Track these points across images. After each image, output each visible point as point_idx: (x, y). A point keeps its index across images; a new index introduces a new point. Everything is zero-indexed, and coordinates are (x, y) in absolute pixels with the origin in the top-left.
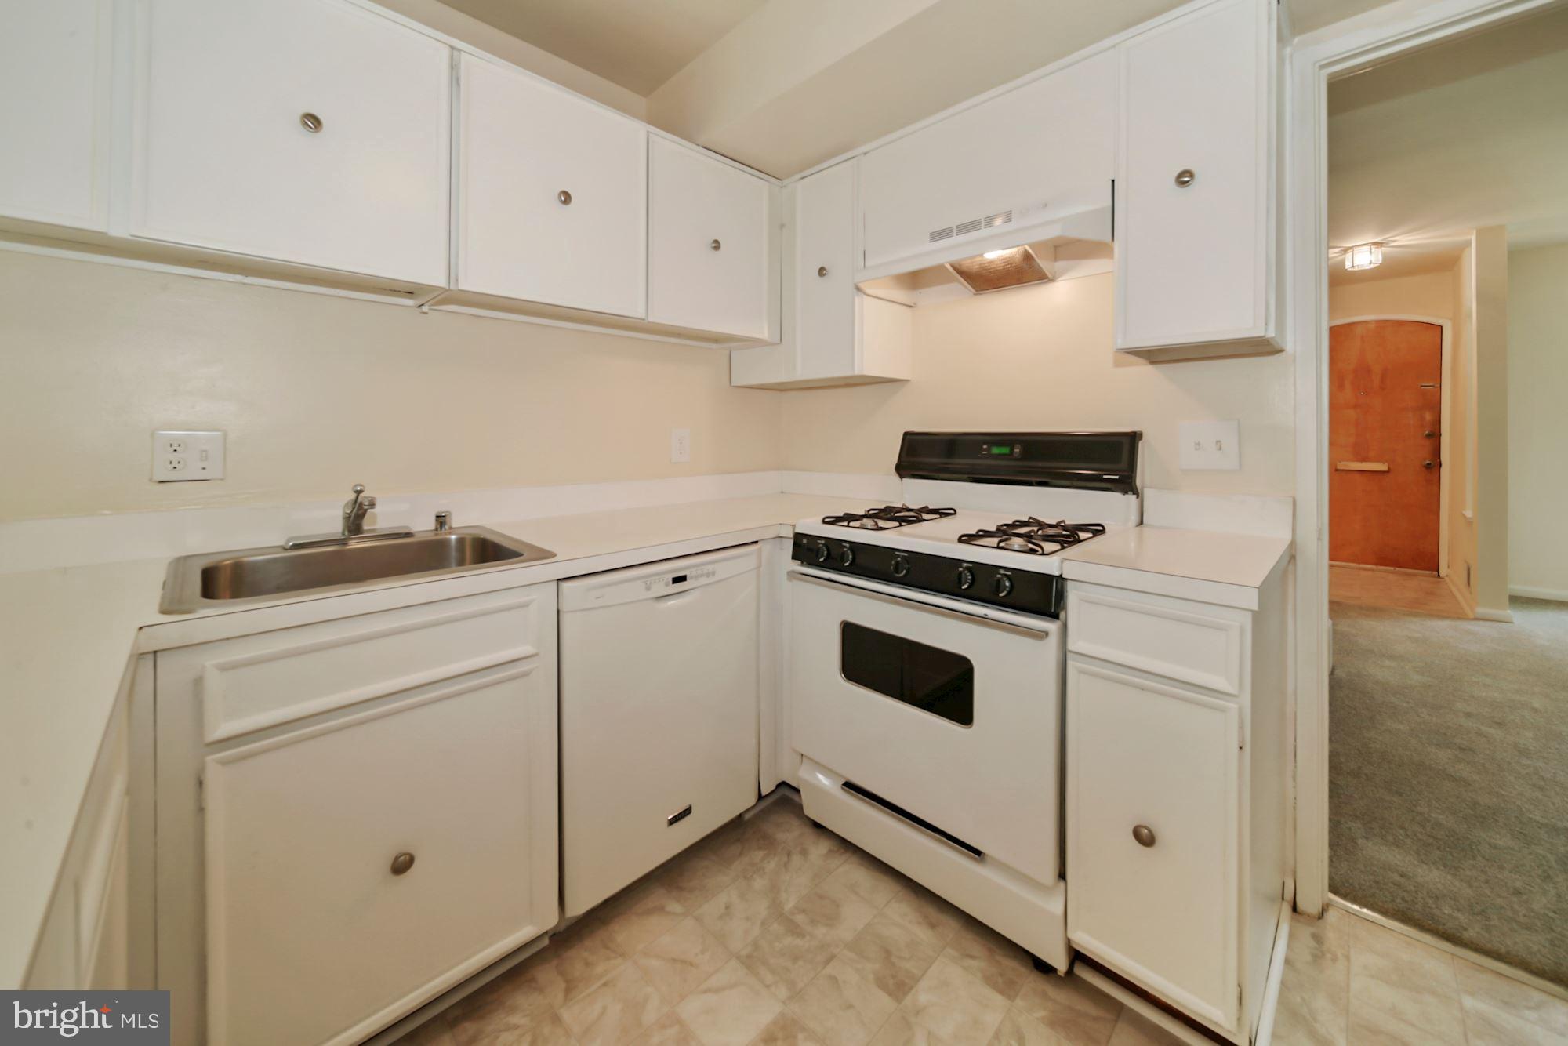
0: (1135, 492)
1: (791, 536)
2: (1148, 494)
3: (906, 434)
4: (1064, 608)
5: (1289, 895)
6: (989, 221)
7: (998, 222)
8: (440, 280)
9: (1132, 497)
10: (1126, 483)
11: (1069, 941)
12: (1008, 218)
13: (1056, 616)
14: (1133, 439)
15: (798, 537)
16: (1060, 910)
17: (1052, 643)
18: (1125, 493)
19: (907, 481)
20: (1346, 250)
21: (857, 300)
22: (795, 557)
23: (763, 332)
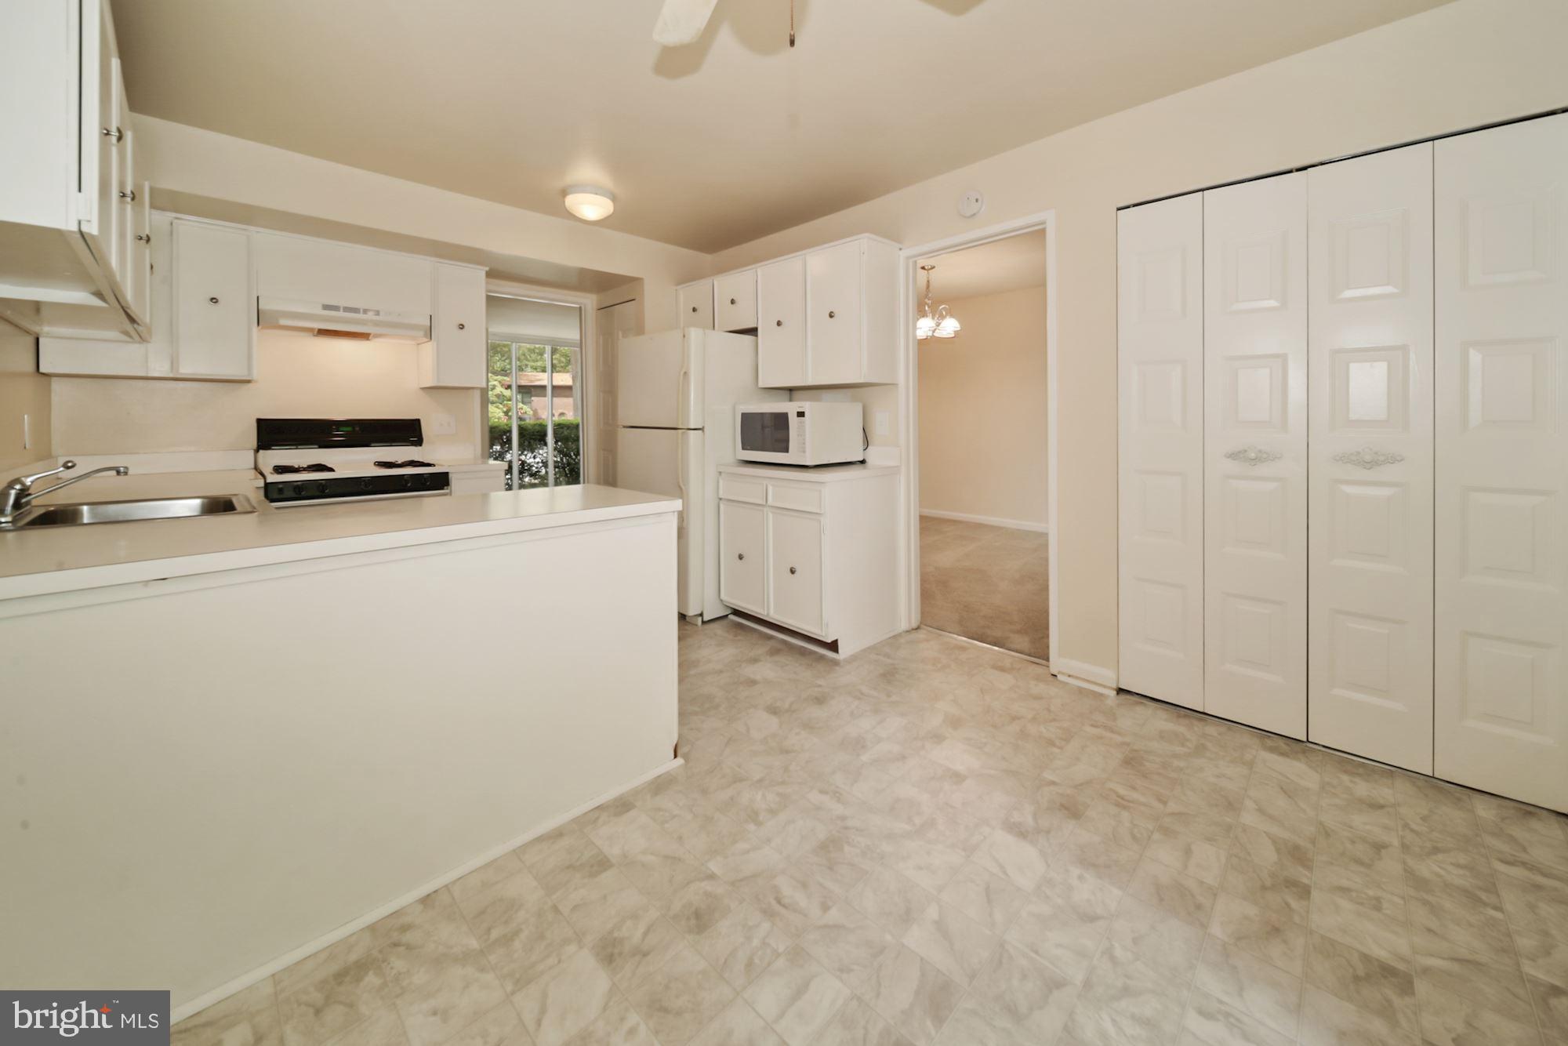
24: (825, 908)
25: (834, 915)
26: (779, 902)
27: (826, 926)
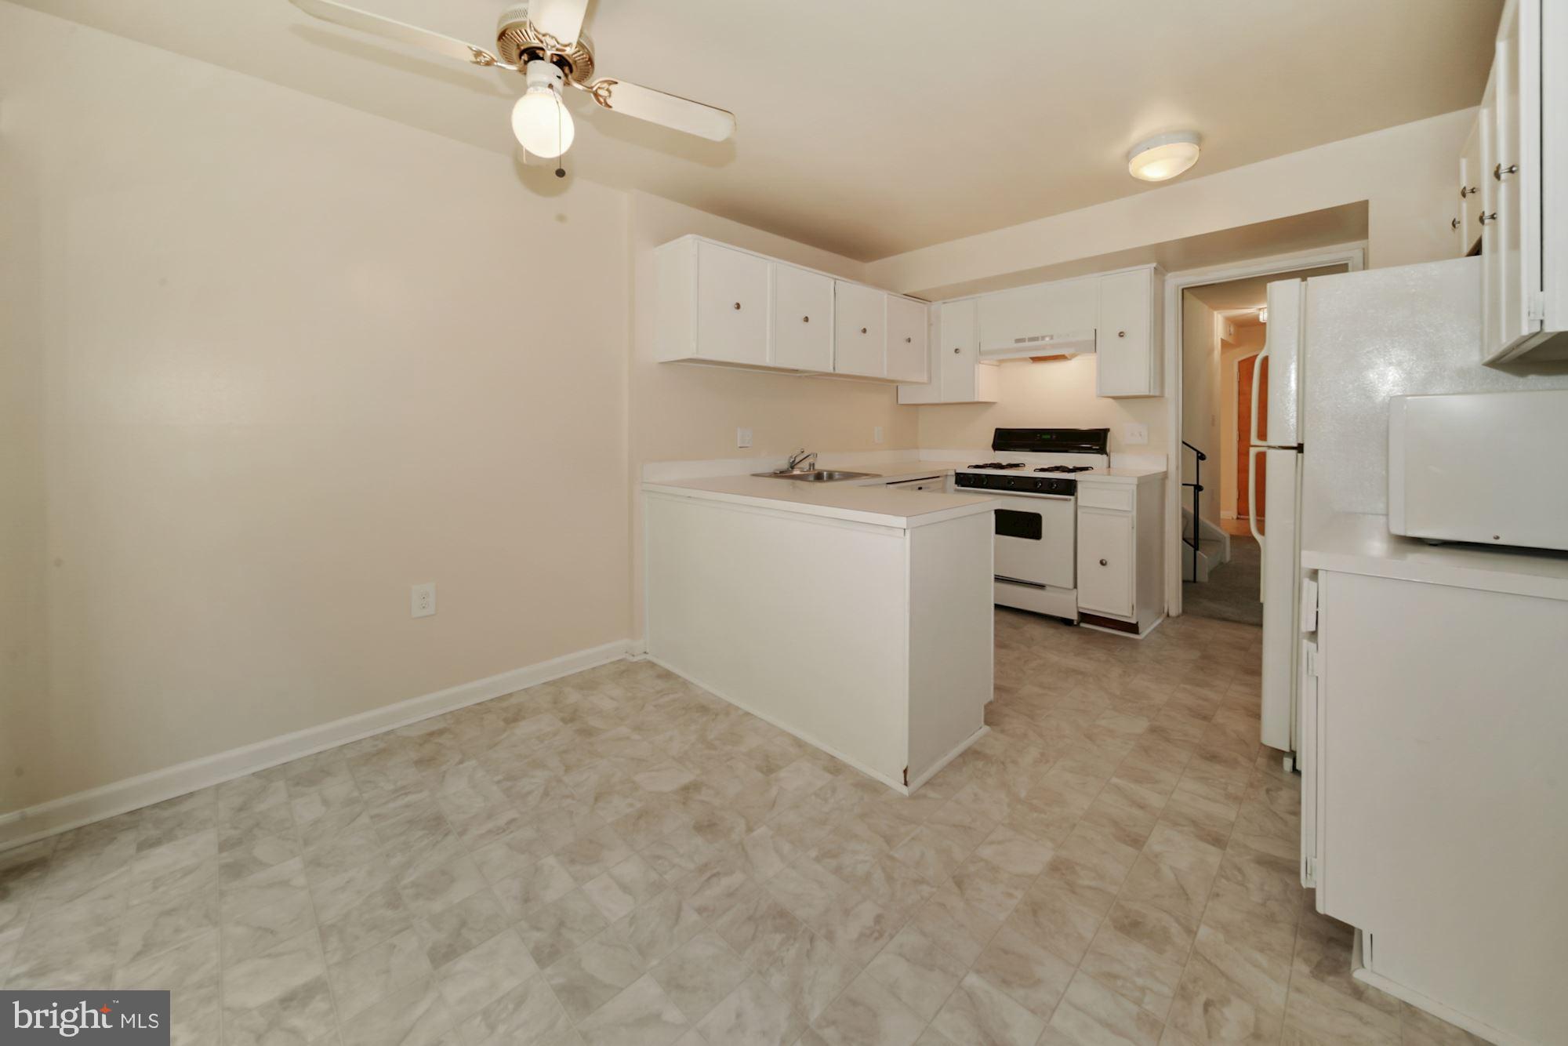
0: (1106, 454)
1: (954, 473)
2: (1112, 454)
3: (997, 430)
4: (1076, 491)
5: (1166, 611)
6: (1043, 338)
7: (1047, 339)
8: (830, 370)
9: (1105, 456)
10: (1102, 450)
11: (1078, 607)
12: (1052, 337)
13: (1073, 494)
14: (1106, 431)
15: (958, 475)
16: (1075, 598)
17: (1072, 503)
18: (1102, 454)
19: (996, 452)
20: (1260, 309)
21: (976, 366)
22: (956, 483)
23: (925, 379)
24: (700, 910)
25: (691, 917)
26: (714, 875)
27: (680, 909)
